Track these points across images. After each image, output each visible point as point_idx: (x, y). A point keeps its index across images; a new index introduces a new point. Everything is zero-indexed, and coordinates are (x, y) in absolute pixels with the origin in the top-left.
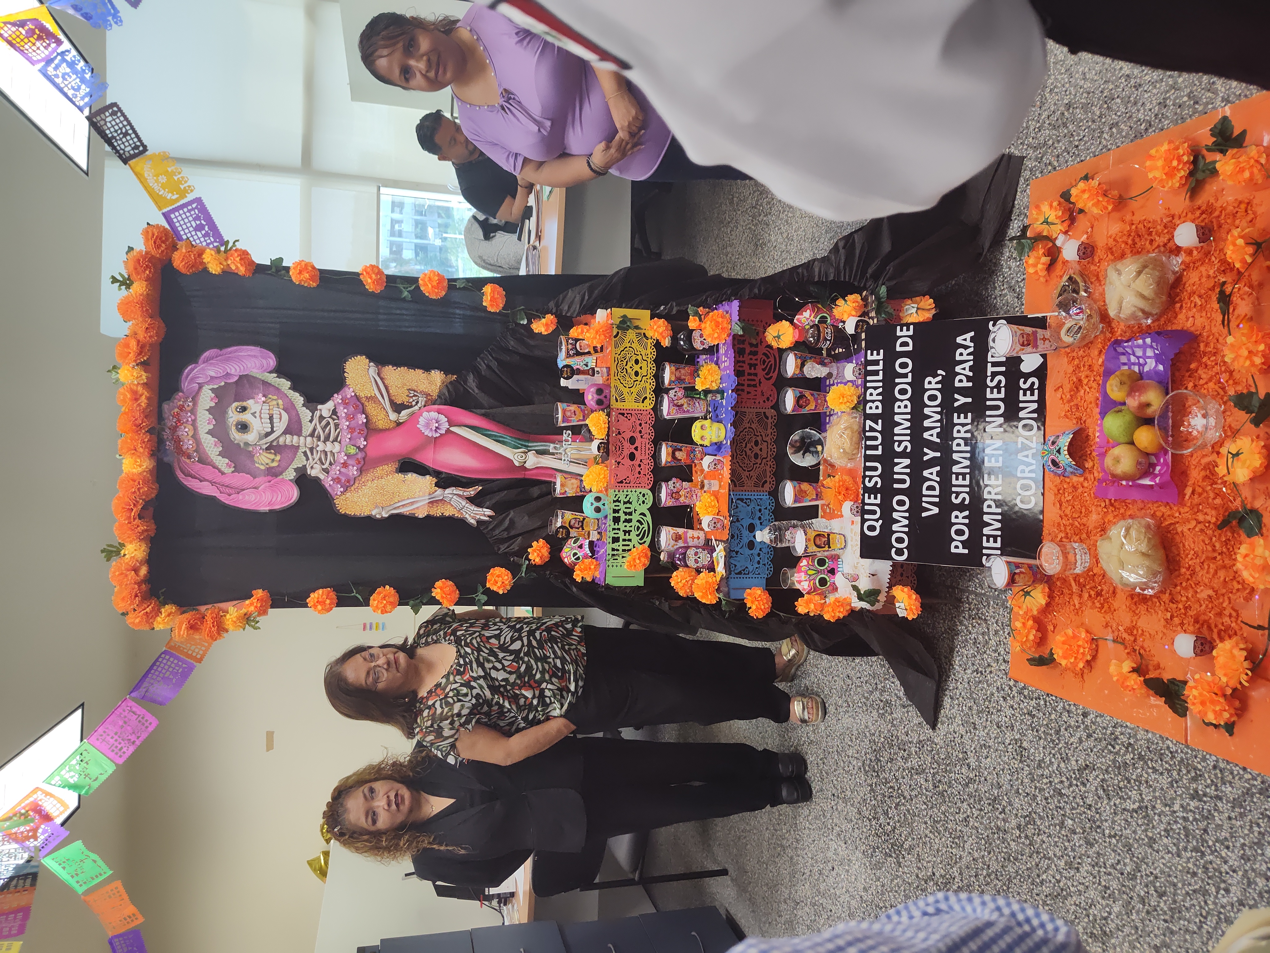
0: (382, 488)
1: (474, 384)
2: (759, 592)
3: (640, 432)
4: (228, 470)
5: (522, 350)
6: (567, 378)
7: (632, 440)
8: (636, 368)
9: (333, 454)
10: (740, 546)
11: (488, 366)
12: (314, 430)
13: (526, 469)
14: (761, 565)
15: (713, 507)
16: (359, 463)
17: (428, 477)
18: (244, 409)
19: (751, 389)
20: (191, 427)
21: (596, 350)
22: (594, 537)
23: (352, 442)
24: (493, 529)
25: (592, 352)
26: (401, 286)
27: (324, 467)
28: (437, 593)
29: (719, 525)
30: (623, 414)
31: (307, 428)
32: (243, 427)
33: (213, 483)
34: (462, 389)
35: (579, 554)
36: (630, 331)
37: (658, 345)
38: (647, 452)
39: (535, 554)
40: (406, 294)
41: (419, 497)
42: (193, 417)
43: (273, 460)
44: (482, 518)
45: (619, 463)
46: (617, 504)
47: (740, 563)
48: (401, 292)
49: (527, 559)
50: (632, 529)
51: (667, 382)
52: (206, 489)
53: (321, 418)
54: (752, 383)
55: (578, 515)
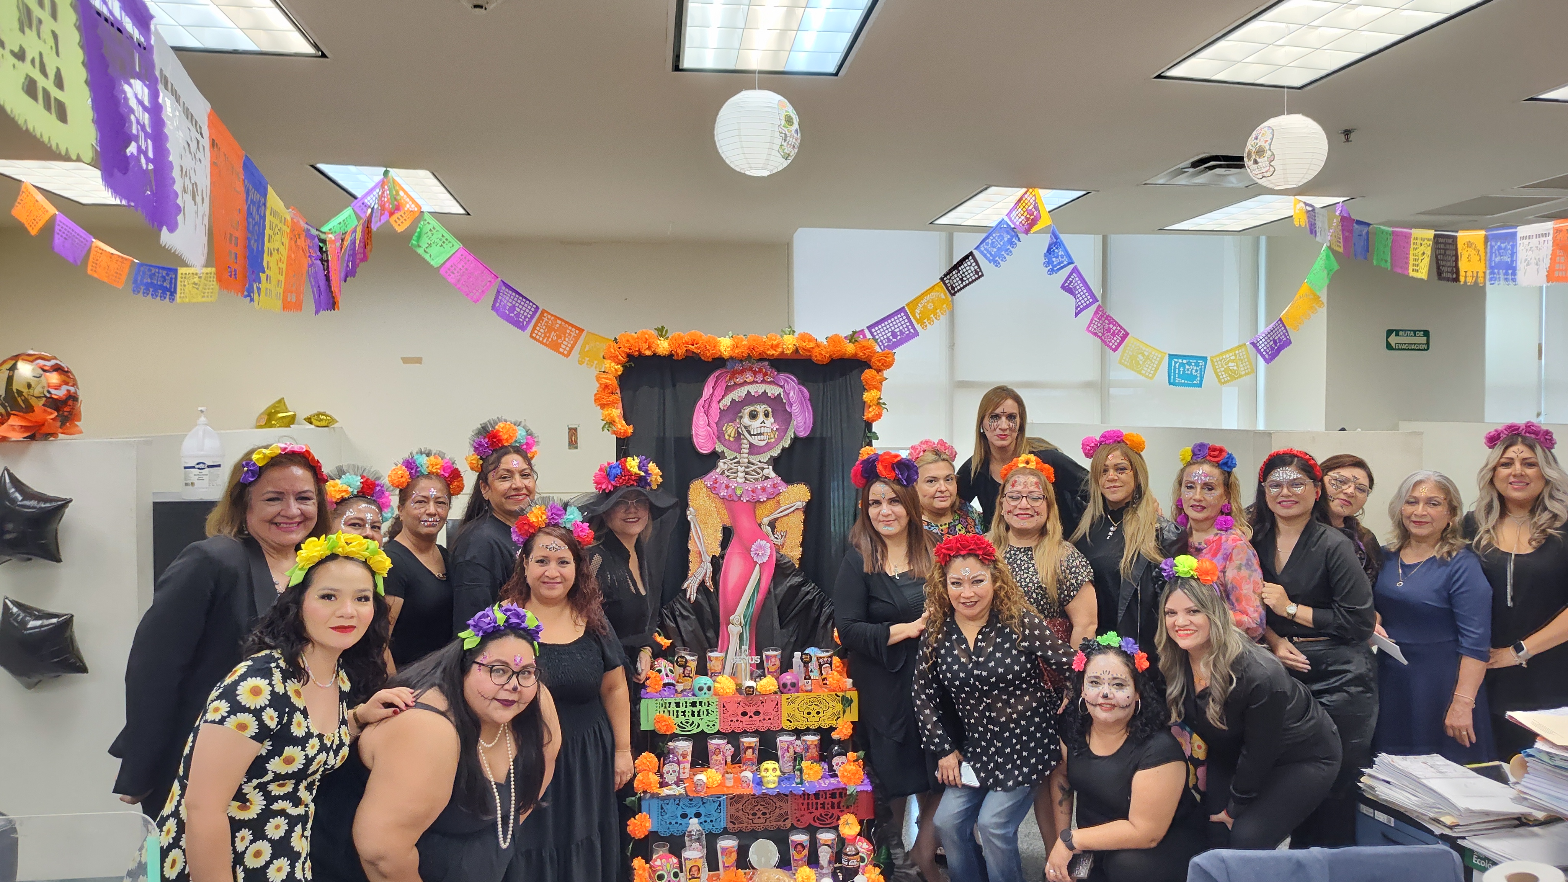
0: (710, 515)
1: (792, 582)
2: (647, 826)
3: (764, 719)
4: (721, 405)
7: (757, 713)
8: (813, 713)
9: (736, 478)
10: (683, 806)
11: (808, 593)
12: (753, 464)
13: (727, 625)
14: (669, 825)
15: (713, 782)
16: (730, 497)
17: (720, 549)
18: (766, 415)
19: (805, 806)
20: (752, 380)
21: (823, 680)
22: (680, 687)
23: (745, 492)
24: (680, 602)
25: (823, 677)
27: (725, 472)
29: (699, 788)
30: (777, 704)
31: (754, 459)
32: (753, 416)
33: (712, 395)
34: (788, 573)
36: (841, 706)
37: (832, 729)
38: (749, 726)
41: (704, 544)
42: (759, 382)
43: (729, 436)
44: (688, 593)
45: (739, 704)
46: (707, 704)
47: (670, 808)
50: (687, 717)
51: (805, 738)
52: (707, 392)
53: (762, 469)
54: (810, 806)
55: (693, 672)
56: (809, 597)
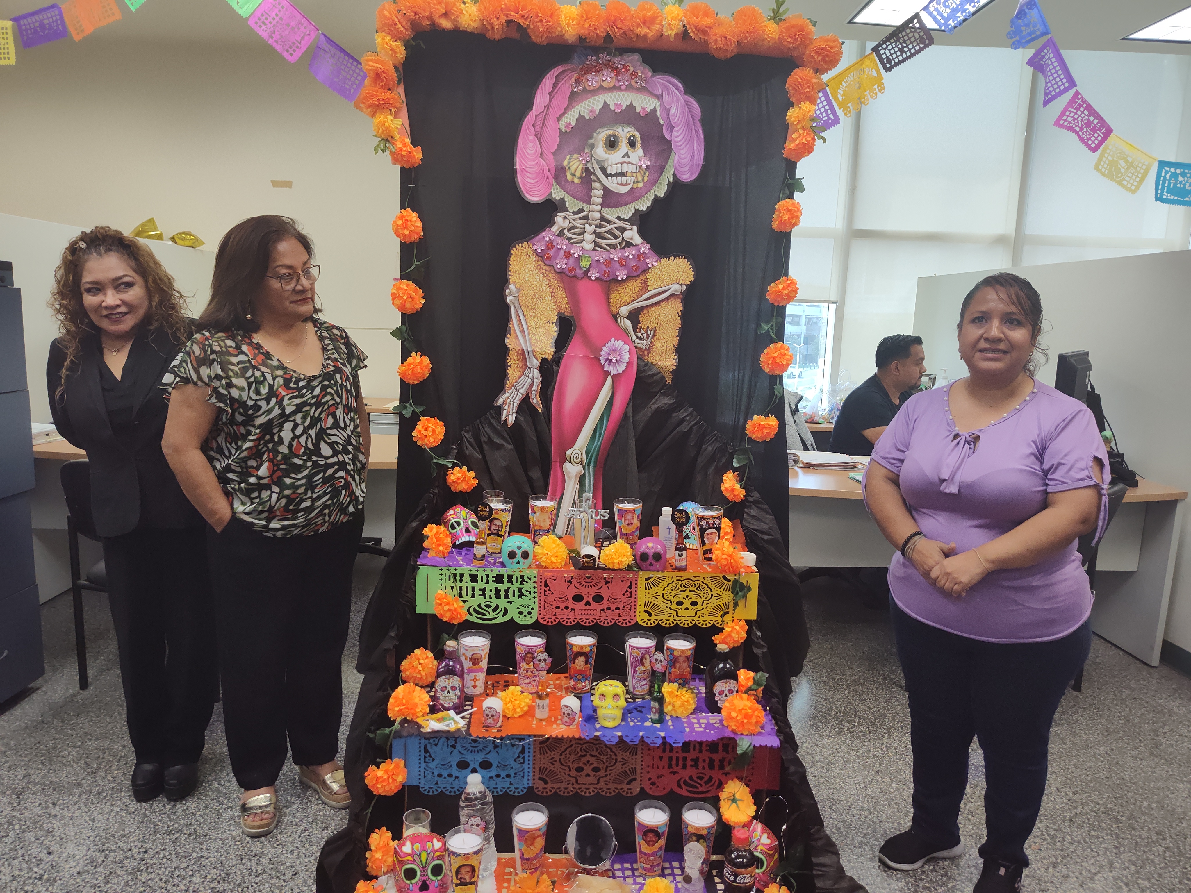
0: (540, 297)
1: (661, 404)
2: (400, 779)
3: (608, 608)
4: (562, 125)
5: (701, 460)
6: (673, 517)
7: (598, 598)
8: (687, 603)
9: (581, 241)
10: (462, 750)
11: (682, 421)
12: (609, 222)
13: (562, 462)
14: (436, 778)
15: (514, 710)
16: (570, 271)
17: (553, 350)
18: (632, 144)
19: (665, 762)
20: (612, 85)
21: (705, 552)
22: (479, 550)
23: (594, 264)
24: (490, 424)
25: (705, 548)
26: (773, 322)
27: (566, 231)
28: (415, 358)
29: (490, 721)
30: (630, 587)
31: (610, 214)
32: (612, 144)
33: (547, 107)
34: (655, 390)
35: (458, 529)
36: (732, 595)
37: (716, 630)
38: (584, 617)
39: (460, 475)
40: (766, 327)
41: (530, 339)
42: (623, 87)
43: (573, 175)
44: (505, 412)
45: (570, 582)
46: (519, 580)
47: (439, 751)
48: (767, 322)
49: (454, 465)
50: (488, 599)
52: (540, 100)
53: (622, 230)
54: (674, 762)
55: (506, 529)
56: (685, 428)
